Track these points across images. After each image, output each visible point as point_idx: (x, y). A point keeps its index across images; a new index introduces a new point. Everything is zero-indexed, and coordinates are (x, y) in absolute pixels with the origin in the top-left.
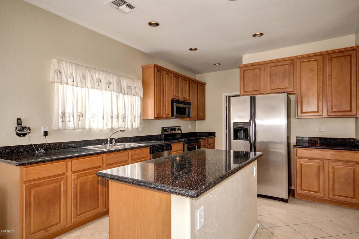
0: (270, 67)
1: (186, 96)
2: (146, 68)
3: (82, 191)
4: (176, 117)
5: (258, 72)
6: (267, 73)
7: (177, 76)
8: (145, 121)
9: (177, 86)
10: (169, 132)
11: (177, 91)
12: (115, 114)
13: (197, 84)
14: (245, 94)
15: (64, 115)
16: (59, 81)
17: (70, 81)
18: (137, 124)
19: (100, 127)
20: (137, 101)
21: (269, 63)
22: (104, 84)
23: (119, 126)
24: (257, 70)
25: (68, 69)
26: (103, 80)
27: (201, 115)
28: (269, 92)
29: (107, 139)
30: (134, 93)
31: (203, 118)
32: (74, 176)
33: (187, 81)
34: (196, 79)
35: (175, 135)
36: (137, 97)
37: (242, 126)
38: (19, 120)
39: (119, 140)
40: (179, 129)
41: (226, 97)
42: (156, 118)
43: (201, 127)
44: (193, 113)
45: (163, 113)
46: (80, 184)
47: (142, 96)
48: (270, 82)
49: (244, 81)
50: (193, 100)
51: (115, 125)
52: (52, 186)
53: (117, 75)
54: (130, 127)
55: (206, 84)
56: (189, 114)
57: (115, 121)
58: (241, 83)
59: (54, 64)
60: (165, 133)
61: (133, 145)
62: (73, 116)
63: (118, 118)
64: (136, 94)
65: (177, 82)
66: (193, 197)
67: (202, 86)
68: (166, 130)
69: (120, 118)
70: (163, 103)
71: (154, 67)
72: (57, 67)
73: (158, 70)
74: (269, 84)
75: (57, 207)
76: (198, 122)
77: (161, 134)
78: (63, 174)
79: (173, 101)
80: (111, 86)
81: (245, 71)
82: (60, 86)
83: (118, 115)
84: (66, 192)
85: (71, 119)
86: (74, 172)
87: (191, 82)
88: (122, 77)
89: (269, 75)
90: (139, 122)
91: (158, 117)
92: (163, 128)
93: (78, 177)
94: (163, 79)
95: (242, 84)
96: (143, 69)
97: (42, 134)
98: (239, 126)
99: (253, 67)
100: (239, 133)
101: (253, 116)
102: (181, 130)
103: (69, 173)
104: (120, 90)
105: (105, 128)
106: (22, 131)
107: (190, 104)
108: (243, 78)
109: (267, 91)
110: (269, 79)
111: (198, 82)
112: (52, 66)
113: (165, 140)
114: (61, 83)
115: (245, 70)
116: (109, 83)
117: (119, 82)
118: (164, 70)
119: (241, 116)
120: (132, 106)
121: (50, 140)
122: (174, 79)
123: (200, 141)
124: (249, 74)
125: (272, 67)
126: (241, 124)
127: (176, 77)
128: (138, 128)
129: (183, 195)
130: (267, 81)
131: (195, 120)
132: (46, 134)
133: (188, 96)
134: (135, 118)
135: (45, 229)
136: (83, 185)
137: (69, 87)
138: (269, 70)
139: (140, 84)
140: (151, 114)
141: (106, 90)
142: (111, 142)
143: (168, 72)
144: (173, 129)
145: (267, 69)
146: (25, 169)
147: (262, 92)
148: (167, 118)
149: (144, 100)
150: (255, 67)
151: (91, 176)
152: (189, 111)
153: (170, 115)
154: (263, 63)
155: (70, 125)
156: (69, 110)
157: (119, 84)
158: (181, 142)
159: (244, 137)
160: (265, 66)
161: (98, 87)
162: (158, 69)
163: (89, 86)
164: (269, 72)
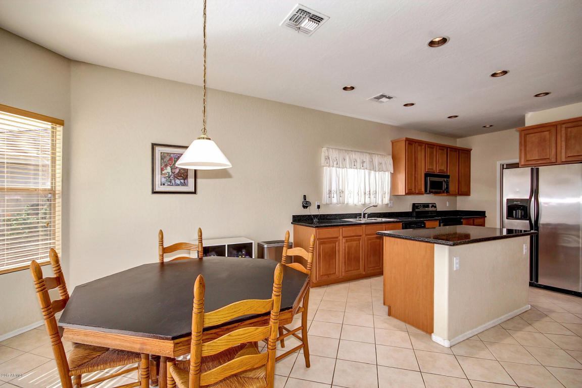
0: (566, 128)
1: (443, 168)
2: (395, 142)
3: (348, 253)
4: (430, 192)
5: (548, 136)
6: (561, 136)
7: (431, 146)
8: (394, 196)
9: (431, 158)
10: (421, 209)
11: (431, 163)
12: (367, 190)
13: (458, 152)
14: (527, 163)
15: (330, 192)
16: (328, 165)
17: (335, 163)
18: (386, 200)
19: (356, 202)
20: (387, 176)
21: (564, 124)
22: (359, 164)
23: (370, 202)
24: (545, 133)
25: (334, 154)
26: (358, 160)
27: (464, 189)
28: (564, 160)
29: (361, 214)
30: (384, 169)
31: (467, 193)
32: (344, 240)
33: (443, 150)
34: (458, 146)
35: (428, 212)
36: (387, 173)
37: (519, 203)
38: (305, 196)
39: (371, 215)
40: (433, 206)
41: (503, 165)
42: (406, 194)
43: (463, 204)
44: (453, 187)
45: (415, 189)
46: (348, 247)
47: (392, 172)
48: (566, 148)
49: (525, 146)
50: (453, 171)
51: (367, 201)
52: (331, 245)
53: (369, 153)
54: (380, 203)
55: (471, 150)
56: (447, 188)
57: (367, 196)
58: (521, 150)
59: (324, 152)
60: (417, 210)
61: (384, 220)
62: (336, 192)
63: (370, 194)
64: (387, 171)
65: (431, 153)
66: (450, 245)
67: (465, 154)
68: (417, 207)
69: (371, 194)
70: (415, 177)
71: (406, 141)
72: (327, 154)
73: (409, 144)
74: (563, 151)
75: (334, 260)
76: (459, 198)
77: (411, 210)
78: (337, 238)
79: (427, 175)
80: (365, 165)
81: (527, 136)
82: (328, 169)
83: (370, 191)
84: (339, 251)
85: (335, 196)
86: (344, 237)
87: (450, 151)
88: (374, 155)
89: (563, 139)
90: (389, 198)
91: (409, 192)
92: (414, 204)
93: (347, 241)
94: (415, 152)
95: (523, 151)
96: (393, 143)
97: (316, 207)
98: (515, 203)
99: (539, 130)
100: (514, 212)
101: (535, 192)
102: (435, 207)
103: (341, 238)
104: (373, 168)
105: (360, 203)
106: (306, 205)
107: (448, 177)
108: (524, 144)
109: (561, 160)
110: (564, 143)
111: (459, 150)
112: (323, 154)
113: (417, 217)
114: (329, 166)
115: (527, 134)
116: (363, 162)
117: (371, 160)
118: (416, 142)
119: (518, 191)
120: (382, 182)
121: (322, 212)
122: (428, 150)
123: (462, 220)
124: (533, 138)
125: (568, 128)
126: (517, 201)
127: (431, 148)
128: (387, 204)
129: (444, 244)
130: (561, 146)
131: (455, 195)
132: (319, 207)
133: (446, 166)
134: (385, 194)
135: (328, 275)
136: (349, 248)
137: (334, 169)
138: (563, 132)
139: (389, 160)
140: (401, 189)
141: (360, 168)
142: (364, 217)
143: (420, 143)
144: (426, 205)
145: (561, 131)
146: (318, 230)
147: (553, 160)
148: (420, 193)
149: (393, 176)
150: (544, 129)
151: (355, 242)
152: (447, 185)
153: (423, 190)
154: (554, 124)
155: (334, 200)
156: (334, 188)
157: (372, 162)
158: (437, 220)
159: (521, 216)
160: (559, 127)
161: (355, 167)
162: (410, 142)
163: (348, 166)
164: (564, 135)
